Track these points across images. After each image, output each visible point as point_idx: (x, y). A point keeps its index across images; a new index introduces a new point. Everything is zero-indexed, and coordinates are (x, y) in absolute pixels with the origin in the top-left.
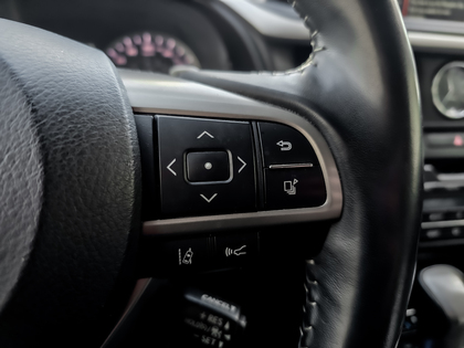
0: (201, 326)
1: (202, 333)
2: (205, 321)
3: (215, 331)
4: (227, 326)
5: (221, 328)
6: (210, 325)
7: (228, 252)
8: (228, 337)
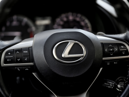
0: (108, 84)
1: (108, 85)
2: (109, 83)
3: (111, 85)
4: (113, 84)
5: (112, 84)
6: (110, 84)
7: (115, 63)
8: (114, 86)
